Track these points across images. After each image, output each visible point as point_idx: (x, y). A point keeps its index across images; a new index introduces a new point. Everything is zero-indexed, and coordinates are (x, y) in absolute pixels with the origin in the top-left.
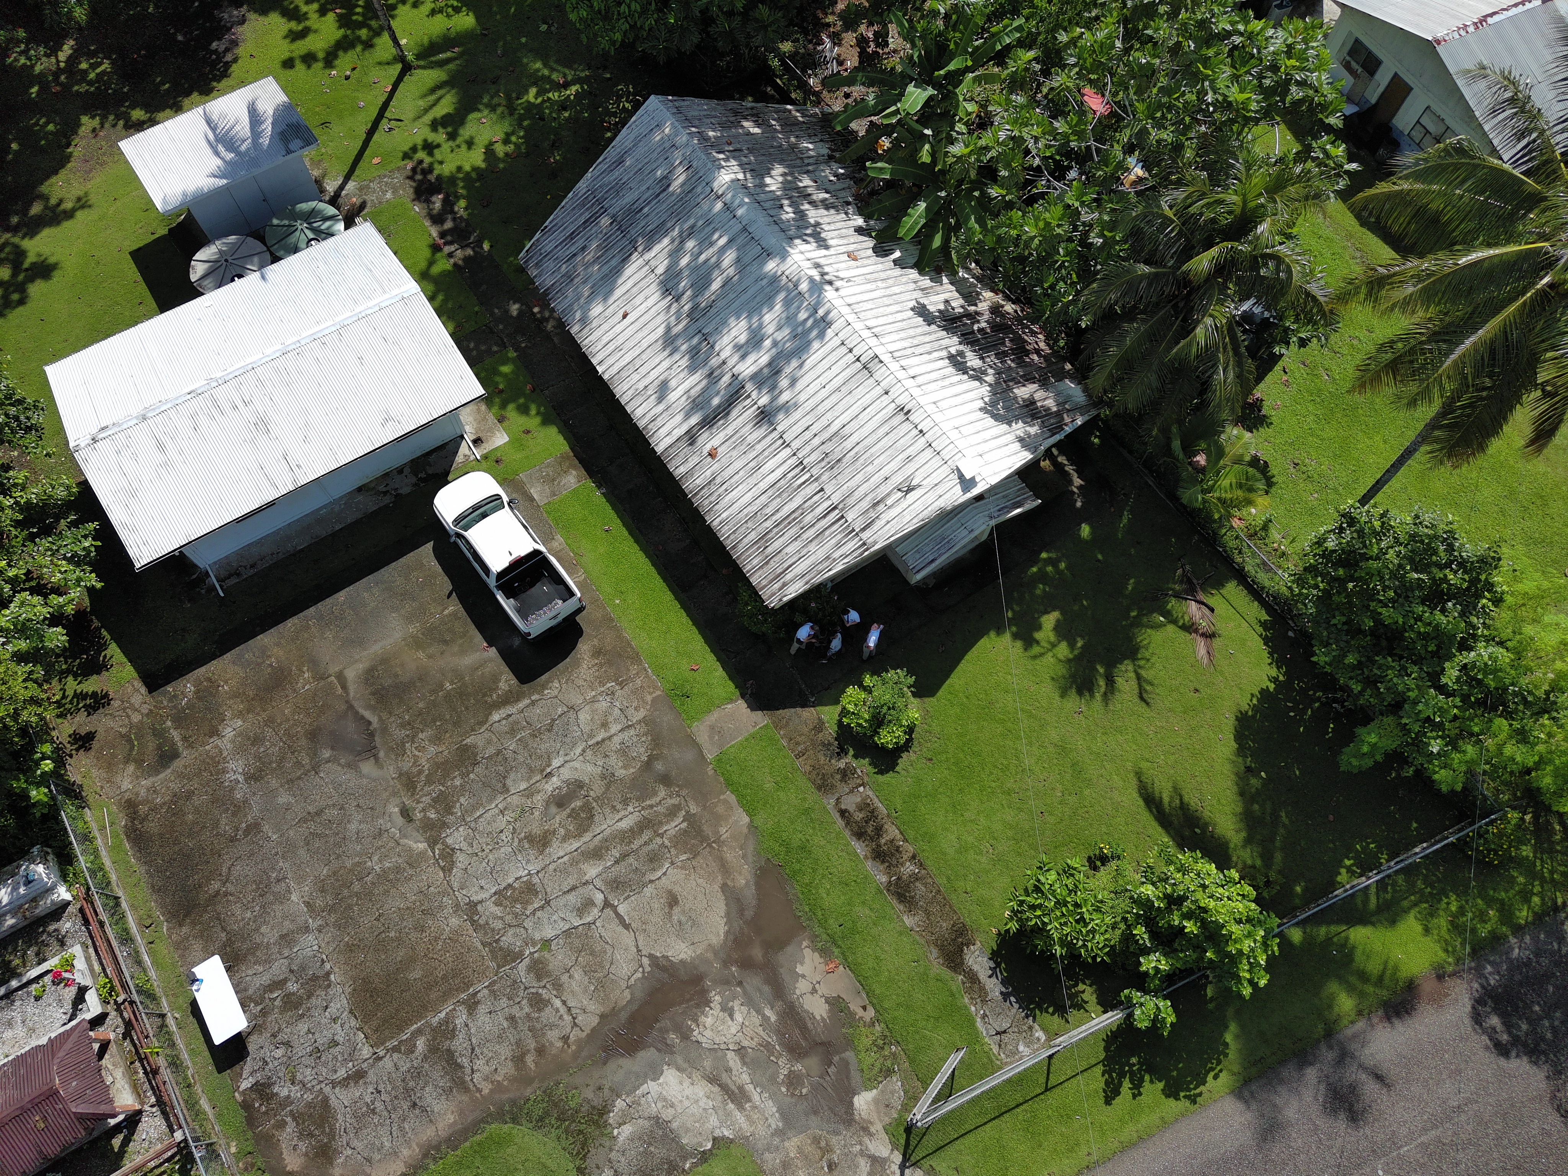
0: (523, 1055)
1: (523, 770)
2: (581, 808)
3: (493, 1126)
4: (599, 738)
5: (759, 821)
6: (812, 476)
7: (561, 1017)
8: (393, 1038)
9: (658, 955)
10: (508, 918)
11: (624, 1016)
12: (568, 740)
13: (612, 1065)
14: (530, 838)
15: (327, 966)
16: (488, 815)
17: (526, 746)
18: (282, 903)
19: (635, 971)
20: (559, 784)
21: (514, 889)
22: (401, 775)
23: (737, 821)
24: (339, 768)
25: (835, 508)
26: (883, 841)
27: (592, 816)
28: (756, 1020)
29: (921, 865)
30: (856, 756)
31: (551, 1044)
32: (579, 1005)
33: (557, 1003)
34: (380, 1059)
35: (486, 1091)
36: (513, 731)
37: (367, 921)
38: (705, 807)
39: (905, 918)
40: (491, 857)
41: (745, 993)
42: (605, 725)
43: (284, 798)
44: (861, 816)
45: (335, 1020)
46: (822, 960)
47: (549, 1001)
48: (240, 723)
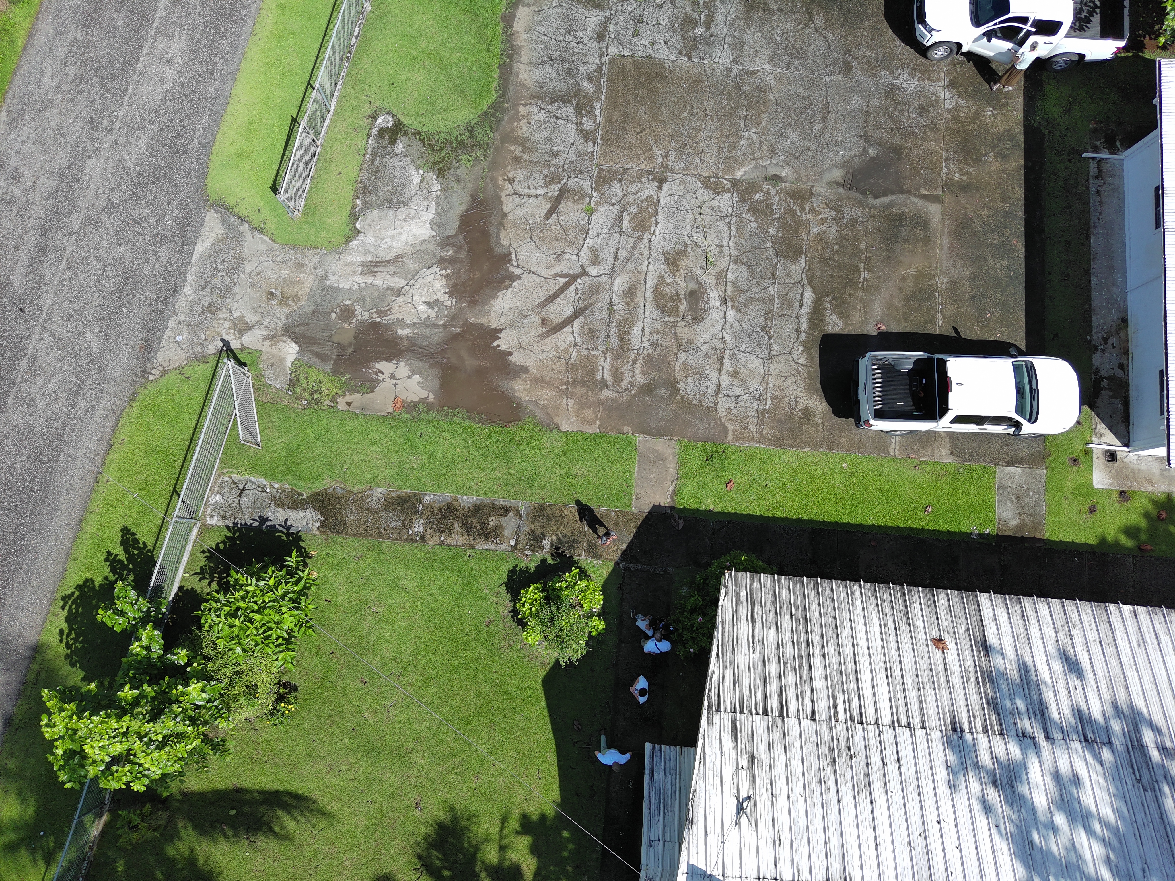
0: (524, 148)
1: (743, 285)
2: (676, 308)
3: (494, 98)
4: (726, 361)
5: (555, 436)
6: (837, 721)
7: (529, 187)
8: (608, 72)
9: (515, 284)
10: (631, 198)
11: (493, 230)
12: (744, 336)
13: (467, 199)
14: (682, 253)
15: (696, 60)
16: (726, 235)
17: (764, 301)
18: (770, 57)
19: (517, 259)
20: (711, 304)
21: (651, 216)
22: (811, 194)
23: (569, 419)
24: (852, 154)
25: (781, 714)
26: (456, 524)
27: (663, 311)
28: (409, 319)
29: (412, 540)
30: (544, 561)
31: (516, 170)
32: (526, 205)
33: (540, 191)
34: (600, 57)
35: (521, 108)
36: (785, 299)
37: (710, 105)
38: (600, 402)
39: (383, 490)
40: (690, 216)
41: (435, 326)
42: (734, 374)
43: (856, 101)
44: (491, 524)
45: (652, 44)
46: (409, 400)
47: (547, 186)
48: (948, 106)
